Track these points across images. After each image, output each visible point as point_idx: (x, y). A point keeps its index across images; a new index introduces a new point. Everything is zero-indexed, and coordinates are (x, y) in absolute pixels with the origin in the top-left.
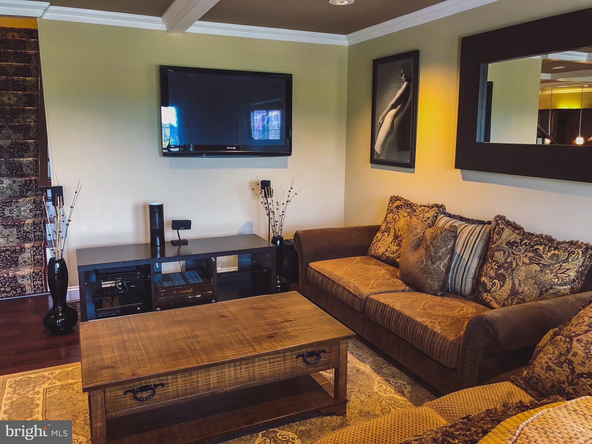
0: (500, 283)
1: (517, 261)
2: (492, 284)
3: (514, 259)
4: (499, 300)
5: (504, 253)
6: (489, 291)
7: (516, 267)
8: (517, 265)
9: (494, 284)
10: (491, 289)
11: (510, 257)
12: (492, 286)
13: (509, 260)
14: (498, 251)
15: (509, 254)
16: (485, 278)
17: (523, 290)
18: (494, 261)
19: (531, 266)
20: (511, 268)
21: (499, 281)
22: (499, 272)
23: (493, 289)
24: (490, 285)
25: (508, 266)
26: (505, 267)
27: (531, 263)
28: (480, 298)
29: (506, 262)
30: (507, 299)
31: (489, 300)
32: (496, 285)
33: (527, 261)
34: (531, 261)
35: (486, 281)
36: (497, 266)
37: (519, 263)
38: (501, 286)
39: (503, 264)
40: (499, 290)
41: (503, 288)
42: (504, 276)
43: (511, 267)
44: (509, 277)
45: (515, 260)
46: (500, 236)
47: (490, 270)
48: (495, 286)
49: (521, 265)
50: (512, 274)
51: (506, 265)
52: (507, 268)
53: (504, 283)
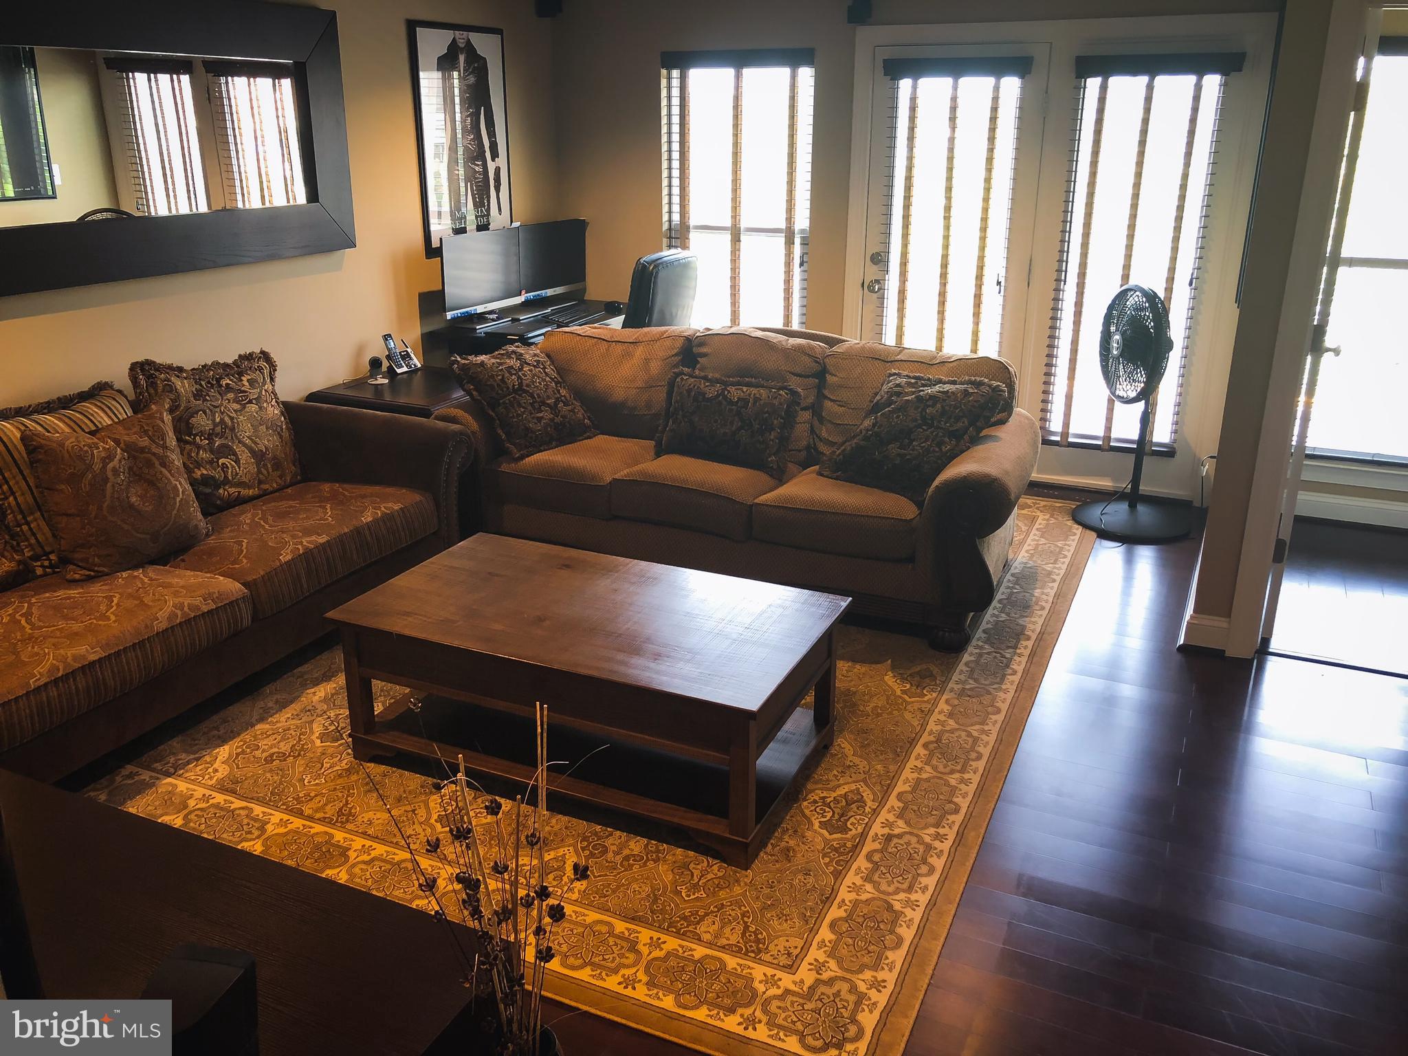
0: (231, 459)
1: (228, 414)
2: (222, 469)
3: (222, 413)
4: (250, 481)
5: (205, 412)
6: (226, 482)
7: (233, 422)
8: (232, 419)
9: (224, 466)
10: (226, 477)
11: (217, 414)
12: (223, 471)
13: (218, 420)
14: (195, 416)
15: (211, 411)
16: (201, 468)
17: (265, 447)
18: (196, 435)
19: (247, 409)
20: (226, 429)
21: (228, 458)
22: (216, 445)
23: (230, 473)
24: (219, 472)
25: (222, 428)
26: (219, 433)
27: (244, 407)
28: (218, 502)
29: (215, 425)
30: (259, 472)
31: (237, 493)
32: (228, 464)
33: (236, 406)
34: (241, 404)
35: (205, 472)
36: (205, 439)
37: (231, 415)
38: (237, 461)
39: (213, 430)
40: (240, 469)
41: (242, 461)
42: (226, 446)
43: (226, 426)
44: (233, 443)
45: (225, 414)
46: (176, 392)
47: (198, 454)
48: (228, 468)
49: (235, 416)
50: (236, 436)
51: (218, 429)
52: (222, 432)
53: (235, 454)
